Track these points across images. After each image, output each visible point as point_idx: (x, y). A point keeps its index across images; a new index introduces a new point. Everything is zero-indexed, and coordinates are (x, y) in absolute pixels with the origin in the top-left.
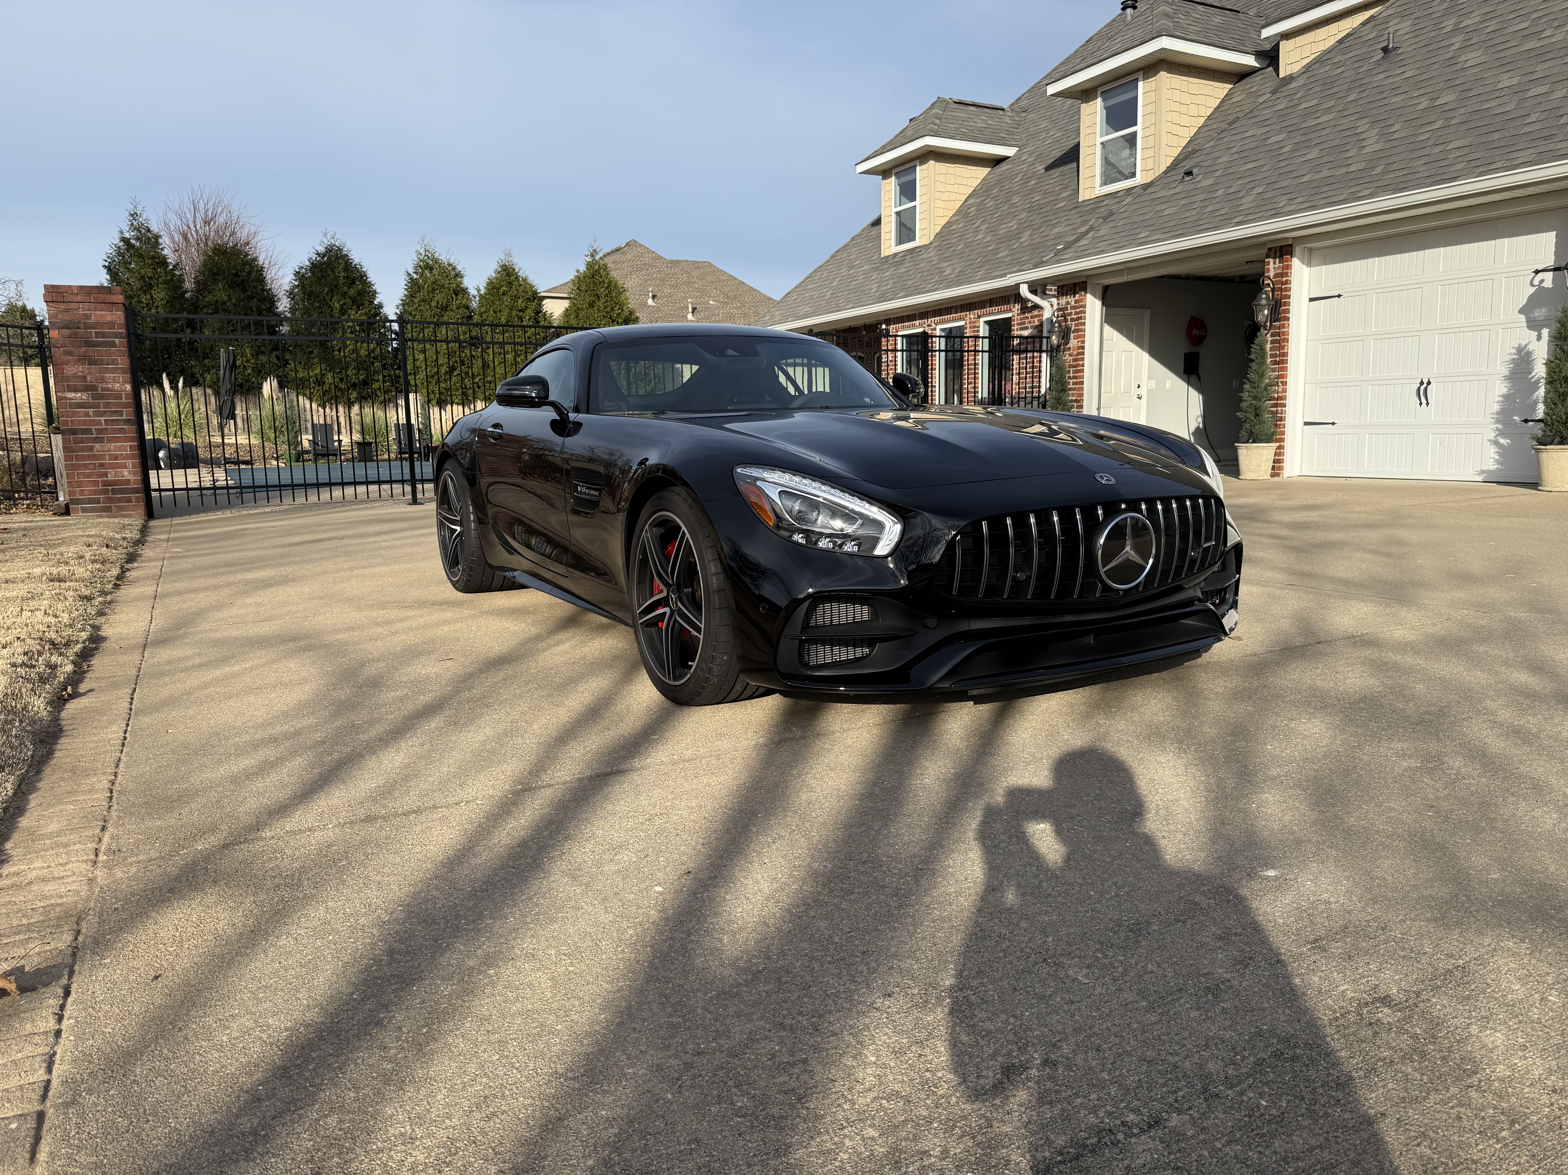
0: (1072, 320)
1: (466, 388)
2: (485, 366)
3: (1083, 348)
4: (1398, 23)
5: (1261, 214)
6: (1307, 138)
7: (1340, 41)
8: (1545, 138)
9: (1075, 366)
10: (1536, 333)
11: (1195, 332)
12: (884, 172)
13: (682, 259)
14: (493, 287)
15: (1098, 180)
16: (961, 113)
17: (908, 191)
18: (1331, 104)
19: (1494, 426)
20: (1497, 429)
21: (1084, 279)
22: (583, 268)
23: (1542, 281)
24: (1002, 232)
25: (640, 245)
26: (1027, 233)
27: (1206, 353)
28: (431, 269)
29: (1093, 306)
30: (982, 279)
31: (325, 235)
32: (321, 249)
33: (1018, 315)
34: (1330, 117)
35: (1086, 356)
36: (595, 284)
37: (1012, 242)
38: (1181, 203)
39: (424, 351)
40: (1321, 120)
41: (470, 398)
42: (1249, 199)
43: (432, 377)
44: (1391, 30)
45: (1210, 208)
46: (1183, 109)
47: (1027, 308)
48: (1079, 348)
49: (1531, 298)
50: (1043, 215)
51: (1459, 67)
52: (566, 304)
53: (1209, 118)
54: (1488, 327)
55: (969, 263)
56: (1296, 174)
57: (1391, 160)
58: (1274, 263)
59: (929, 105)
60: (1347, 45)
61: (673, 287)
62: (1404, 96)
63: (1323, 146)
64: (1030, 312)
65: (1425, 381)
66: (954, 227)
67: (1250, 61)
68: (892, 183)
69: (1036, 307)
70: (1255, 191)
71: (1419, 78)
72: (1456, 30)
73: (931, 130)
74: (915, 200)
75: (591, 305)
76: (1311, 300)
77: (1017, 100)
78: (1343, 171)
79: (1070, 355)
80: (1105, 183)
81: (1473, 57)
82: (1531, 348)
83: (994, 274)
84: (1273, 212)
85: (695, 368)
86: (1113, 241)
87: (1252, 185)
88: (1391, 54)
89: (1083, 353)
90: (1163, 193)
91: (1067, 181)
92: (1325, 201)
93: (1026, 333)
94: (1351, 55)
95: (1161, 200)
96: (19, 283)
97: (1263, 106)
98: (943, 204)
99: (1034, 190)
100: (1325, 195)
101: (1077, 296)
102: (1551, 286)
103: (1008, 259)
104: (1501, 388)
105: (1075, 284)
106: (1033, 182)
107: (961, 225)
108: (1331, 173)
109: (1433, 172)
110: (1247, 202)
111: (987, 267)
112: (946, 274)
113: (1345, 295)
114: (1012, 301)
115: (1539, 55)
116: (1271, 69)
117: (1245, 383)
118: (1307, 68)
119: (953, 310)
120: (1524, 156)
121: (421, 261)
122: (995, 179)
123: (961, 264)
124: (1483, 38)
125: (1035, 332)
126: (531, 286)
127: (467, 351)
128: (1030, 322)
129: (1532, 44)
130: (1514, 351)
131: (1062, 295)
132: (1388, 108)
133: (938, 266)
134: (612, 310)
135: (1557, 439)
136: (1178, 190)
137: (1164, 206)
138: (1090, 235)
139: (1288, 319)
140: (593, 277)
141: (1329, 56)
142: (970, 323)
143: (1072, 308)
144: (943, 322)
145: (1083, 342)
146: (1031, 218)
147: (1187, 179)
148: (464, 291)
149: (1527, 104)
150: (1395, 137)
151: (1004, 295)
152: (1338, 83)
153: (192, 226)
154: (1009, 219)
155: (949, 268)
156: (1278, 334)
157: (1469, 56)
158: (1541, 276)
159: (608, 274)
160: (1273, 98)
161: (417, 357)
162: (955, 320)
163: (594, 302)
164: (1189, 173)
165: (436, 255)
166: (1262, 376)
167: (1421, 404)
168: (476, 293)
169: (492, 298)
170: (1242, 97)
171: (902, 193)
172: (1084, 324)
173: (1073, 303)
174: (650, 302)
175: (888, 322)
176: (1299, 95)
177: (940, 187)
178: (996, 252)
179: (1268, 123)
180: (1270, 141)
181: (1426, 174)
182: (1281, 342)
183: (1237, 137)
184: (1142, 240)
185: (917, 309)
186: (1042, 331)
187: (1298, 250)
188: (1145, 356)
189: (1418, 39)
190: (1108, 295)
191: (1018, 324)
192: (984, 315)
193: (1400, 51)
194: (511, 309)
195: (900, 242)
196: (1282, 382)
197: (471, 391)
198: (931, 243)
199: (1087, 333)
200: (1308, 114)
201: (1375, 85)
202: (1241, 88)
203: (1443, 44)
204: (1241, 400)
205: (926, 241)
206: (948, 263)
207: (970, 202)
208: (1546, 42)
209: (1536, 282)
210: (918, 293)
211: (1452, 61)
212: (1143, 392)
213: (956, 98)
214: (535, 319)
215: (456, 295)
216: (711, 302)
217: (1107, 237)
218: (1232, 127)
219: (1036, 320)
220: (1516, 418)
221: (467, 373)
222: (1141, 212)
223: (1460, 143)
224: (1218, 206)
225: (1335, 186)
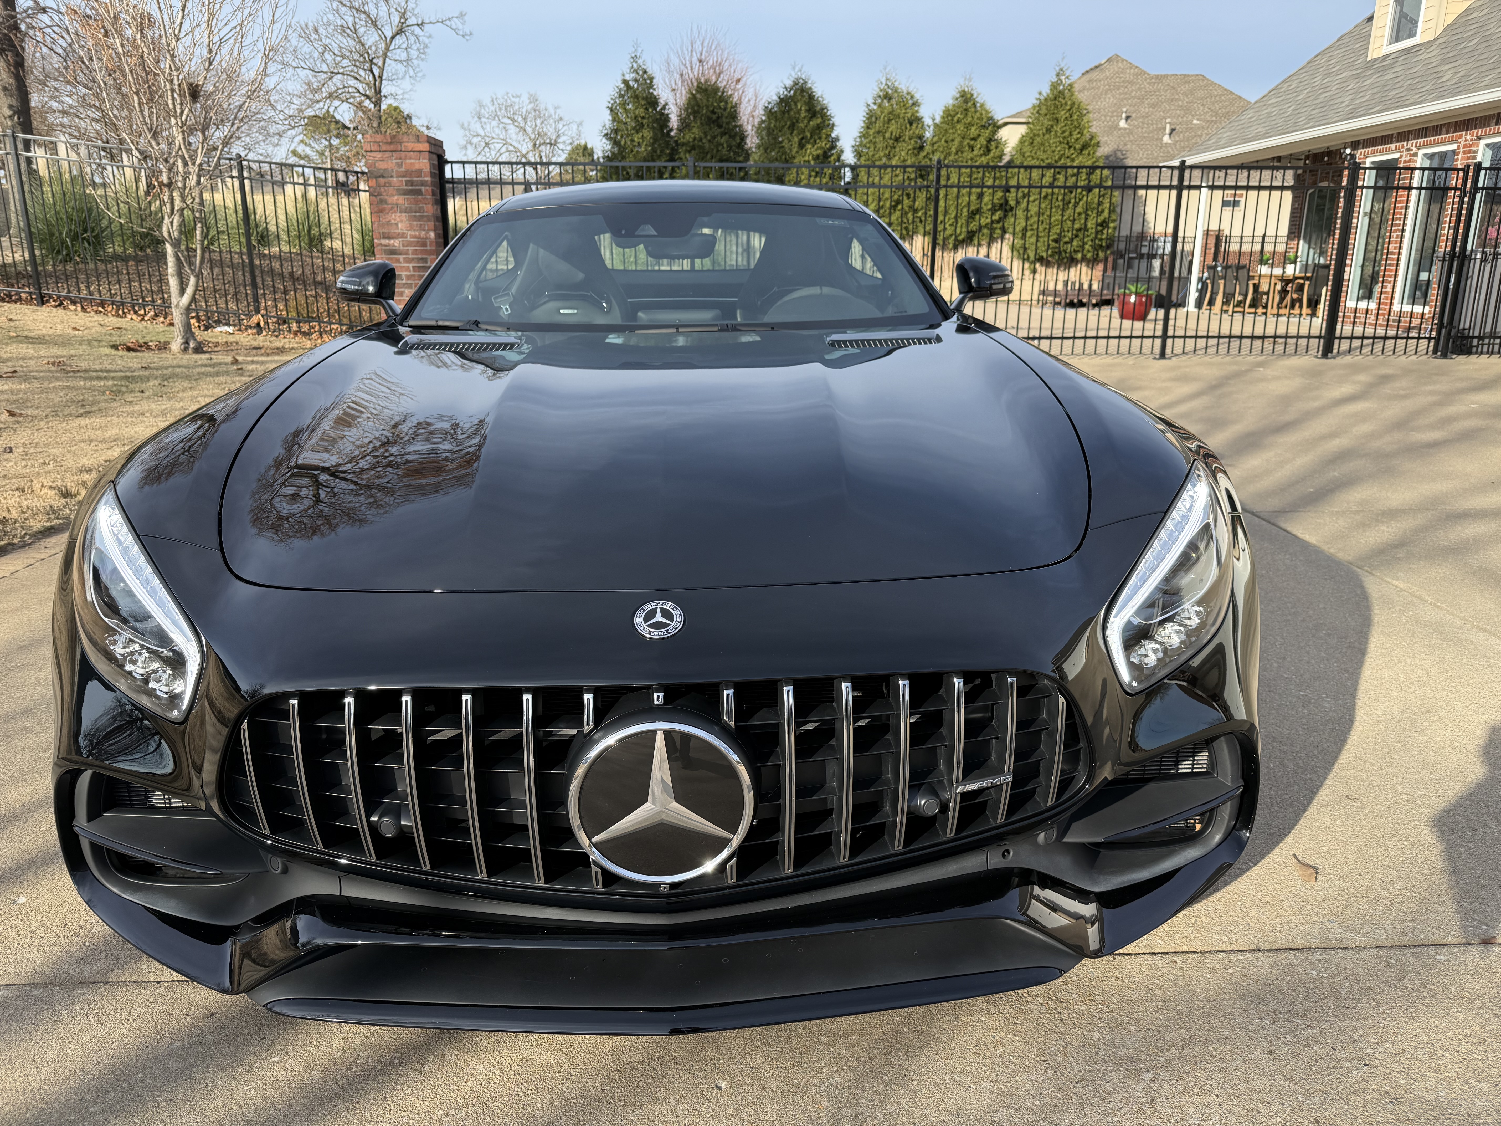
13: (1170, 73)
14: (948, 115)
22: (1046, 91)
25: (1123, 60)
28: (890, 99)
31: (794, 68)
32: (789, 83)
36: (1057, 107)
52: (1023, 130)
55: (1478, 64)
61: (1153, 106)
75: (1048, 131)
96: (580, 124)
112: (1442, 80)
119: (1444, 129)
121: (881, 91)
123: (1468, 67)
126: (987, 112)
133: (1437, 70)
134: (1071, 134)
140: (1055, 99)
142: (1465, 146)
144: (1428, 145)
148: (919, 120)
153: (688, 65)
155: (1450, 72)
159: (1072, 95)
162: (1444, 142)
163: (1052, 126)
165: (896, 84)
168: (931, 122)
169: (945, 126)
174: (1123, 124)
175: (1355, 145)
185: (1396, 128)
192: (1486, 136)
194: (963, 138)
195: (1397, 37)
198: (1435, 40)
205: (1429, 37)
206: (1448, 67)
214: (987, 147)
215: (911, 125)
216: (1195, 122)
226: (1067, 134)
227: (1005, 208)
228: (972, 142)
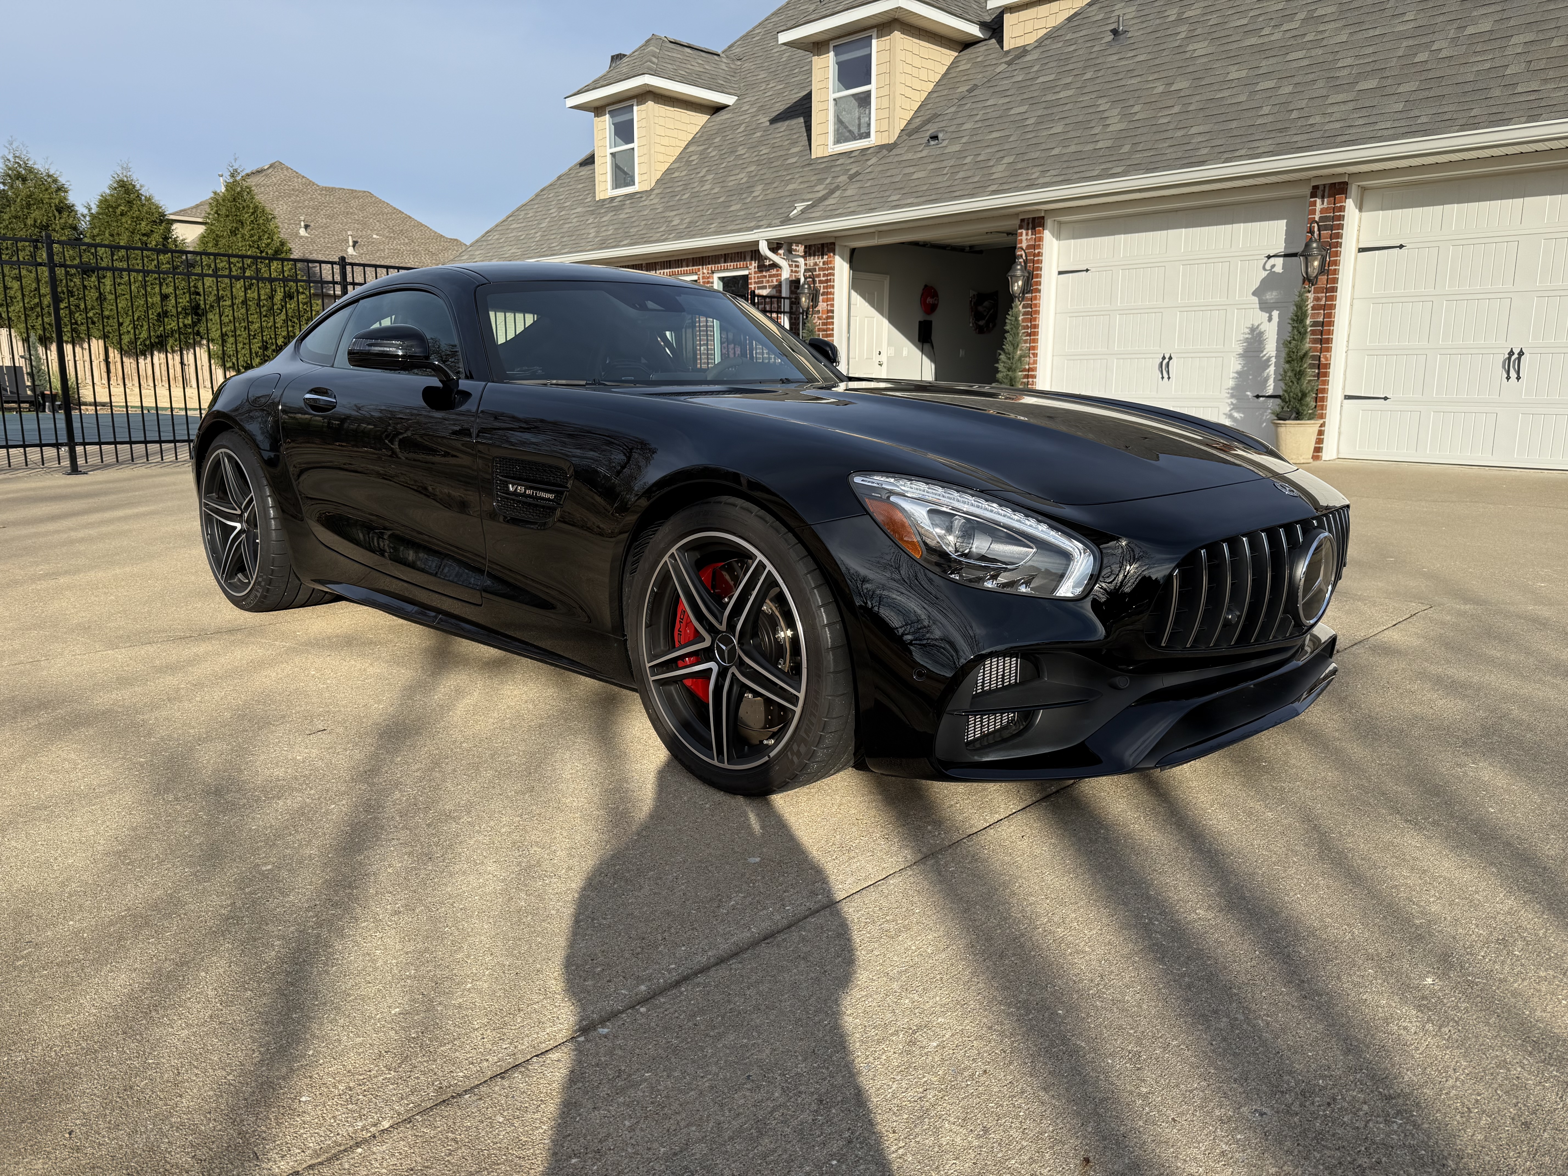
0: (821, 282)
1: (76, 323)
2: (101, 298)
3: (832, 311)
4: (1123, 8)
5: (1015, 185)
6: (1050, 111)
7: (1069, 19)
8: (1280, 130)
9: (824, 330)
10: (1267, 315)
11: (929, 300)
12: (598, 109)
14: (108, 207)
15: (831, 138)
16: (677, 54)
17: (624, 132)
18: (1069, 80)
19: (1229, 401)
20: (1232, 403)
21: (832, 240)
22: (221, 189)
23: (1273, 266)
24: (731, 184)
25: (287, 168)
26: (760, 187)
27: (938, 320)
28: (24, 180)
29: (841, 269)
30: (717, 233)
33: (755, 273)
34: (1070, 93)
35: (835, 320)
36: (237, 208)
37: (744, 196)
38: (929, 168)
39: (19, 278)
40: (1061, 95)
41: (83, 336)
42: (1001, 168)
43: (32, 309)
44: (1116, 13)
45: (961, 175)
46: (915, 72)
47: (765, 266)
48: (828, 311)
49: (1263, 281)
50: (775, 169)
51: (1188, 55)
52: (200, 230)
53: (938, 84)
54: (1224, 307)
55: (698, 214)
56: (1043, 147)
57: (1137, 140)
58: (1027, 234)
59: (643, 42)
60: (1076, 23)
61: (329, 217)
62: (1139, 79)
63: (1068, 121)
64: (767, 271)
65: (1167, 356)
66: (676, 174)
67: (974, 30)
68: (605, 123)
69: (775, 265)
70: (1006, 160)
71: (1151, 63)
72: (1180, 20)
73: (649, 68)
74: (633, 141)
75: (233, 232)
76: (1060, 273)
77: (730, 47)
78: (1090, 147)
79: (819, 318)
80: (838, 141)
81: (1200, 48)
82: (1262, 328)
83: (729, 228)
84: (1028, 183)
85: (530, 319)
86: (863, 203)
87: (1001, 154)
88: (1122, 37)
89: (832, 317)
90: (909, 156)
91: (795, 136)
92: (1078, 175)
93: (764, 292)
94: (1082, 34)
95: (907, 164)
97: (1001, 76)
98: (662, 149)
99: (760, 143)
100: (1076, 169)
101: (826, 257)
102: (1281, 271)
103: (742, 213)
104: (1235, 365)
105: (823, 245)
106: (759, 134)
107: (684, 173)
108: (1079, 148)
109: (1180, 155)
110: (999, 171)
111: (720, 220)
112: (674, 223)
113: (1092, 270)
114: (748, 258)
115: (1261, 50)
116: (993, 41)
117: (1000, 354)
118: (1040, 43)
120: (1265, 145)
121: (10, 169)
122: (716, 127)
123: (690, 215)
124: (1206, 30)
125: (774, 293)
126: (157, 207)
127: (77, 281)
128: (768, 282)
129: (1253, 41)
130: (1247, 331)
131: (810, 255)
132: (1126, 89)
134: (260, 238)
135: (1294, 415)
136: (924, 154)
137: (911, 170)
138: (837, 194)
139: (1039, 291)
140: (234, 200)
141: (1059, 33)
142: (703, 278)
143: (820, 269)
145: (832, 305)
146: (762, 172)
147: (932, 143)
148: (70, 208)
149: (1258, 97)
150: (1137, 118)
151: (739, 251)
152: (1073, 60)
154: (737, 171)
155: (677, 218)
156: (1031, 306)
157: (1196, 46)
158: (1272, 261)
159: (252, 198)
160: (1010, 69)
161: (9, 285)
163: (237, 229)
164: (935, 137)
165: (30, 163)
166: (1015, 347)
167: (1163, 378)
168: (86, 211)
169: (107, 219)
170: (968, 66)
171: (617, 133)
172: (833, 287)
173: (821, 264)
174: (302, 232)
176: (1035, 69)
177: (660, 131)
178: (727, 204)
179: (1008, 93)
180: (1012, 112)
181: (1174, 156)
182: (1033, 314)
183: (980, 105)
184: (894, 203)
185: (644, 259)
186: (780, 292)
187: (1049, 222)
188: (885, 322)
189: (1144, 25)
190: (855, 258)
191: (755, 283)
192: (718, 271)
193: (1129, 35)
194: (132, 233)
195: (617, 185)
196: (1033, 354)
197: (84, 328)
198: (652, 190)
199: (836, 296)
200: (1048, 87)
201: (1109, 66)
202: (966, 57)
203: (1169, 32)
204: (997, 371)
205: (646, 187)
206: (675, 213)
207: (691, 149)
208: (1266, 39)
209: (1268, 267)
210: (646, 242)
211: (1180, 50)
212: (884, 358)
213: (672, 37)
214: (164, 245)
215: (60, 213)
216: (375, 236)
217: (856, 198)
218: (972, 94)
219: (775, 279)
220: (1248, 393)
221: (78, 306)
222: (889, 174)
223: (1201, 129)
224: (969, 174)
225: (1085, 162)
226: (255, 238)
227: (197, 311)
228: (145, 238)
